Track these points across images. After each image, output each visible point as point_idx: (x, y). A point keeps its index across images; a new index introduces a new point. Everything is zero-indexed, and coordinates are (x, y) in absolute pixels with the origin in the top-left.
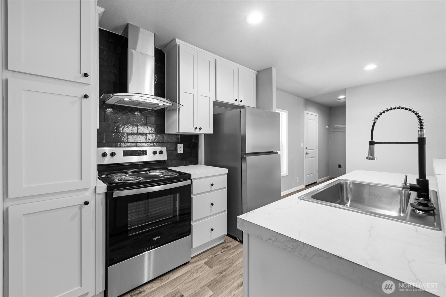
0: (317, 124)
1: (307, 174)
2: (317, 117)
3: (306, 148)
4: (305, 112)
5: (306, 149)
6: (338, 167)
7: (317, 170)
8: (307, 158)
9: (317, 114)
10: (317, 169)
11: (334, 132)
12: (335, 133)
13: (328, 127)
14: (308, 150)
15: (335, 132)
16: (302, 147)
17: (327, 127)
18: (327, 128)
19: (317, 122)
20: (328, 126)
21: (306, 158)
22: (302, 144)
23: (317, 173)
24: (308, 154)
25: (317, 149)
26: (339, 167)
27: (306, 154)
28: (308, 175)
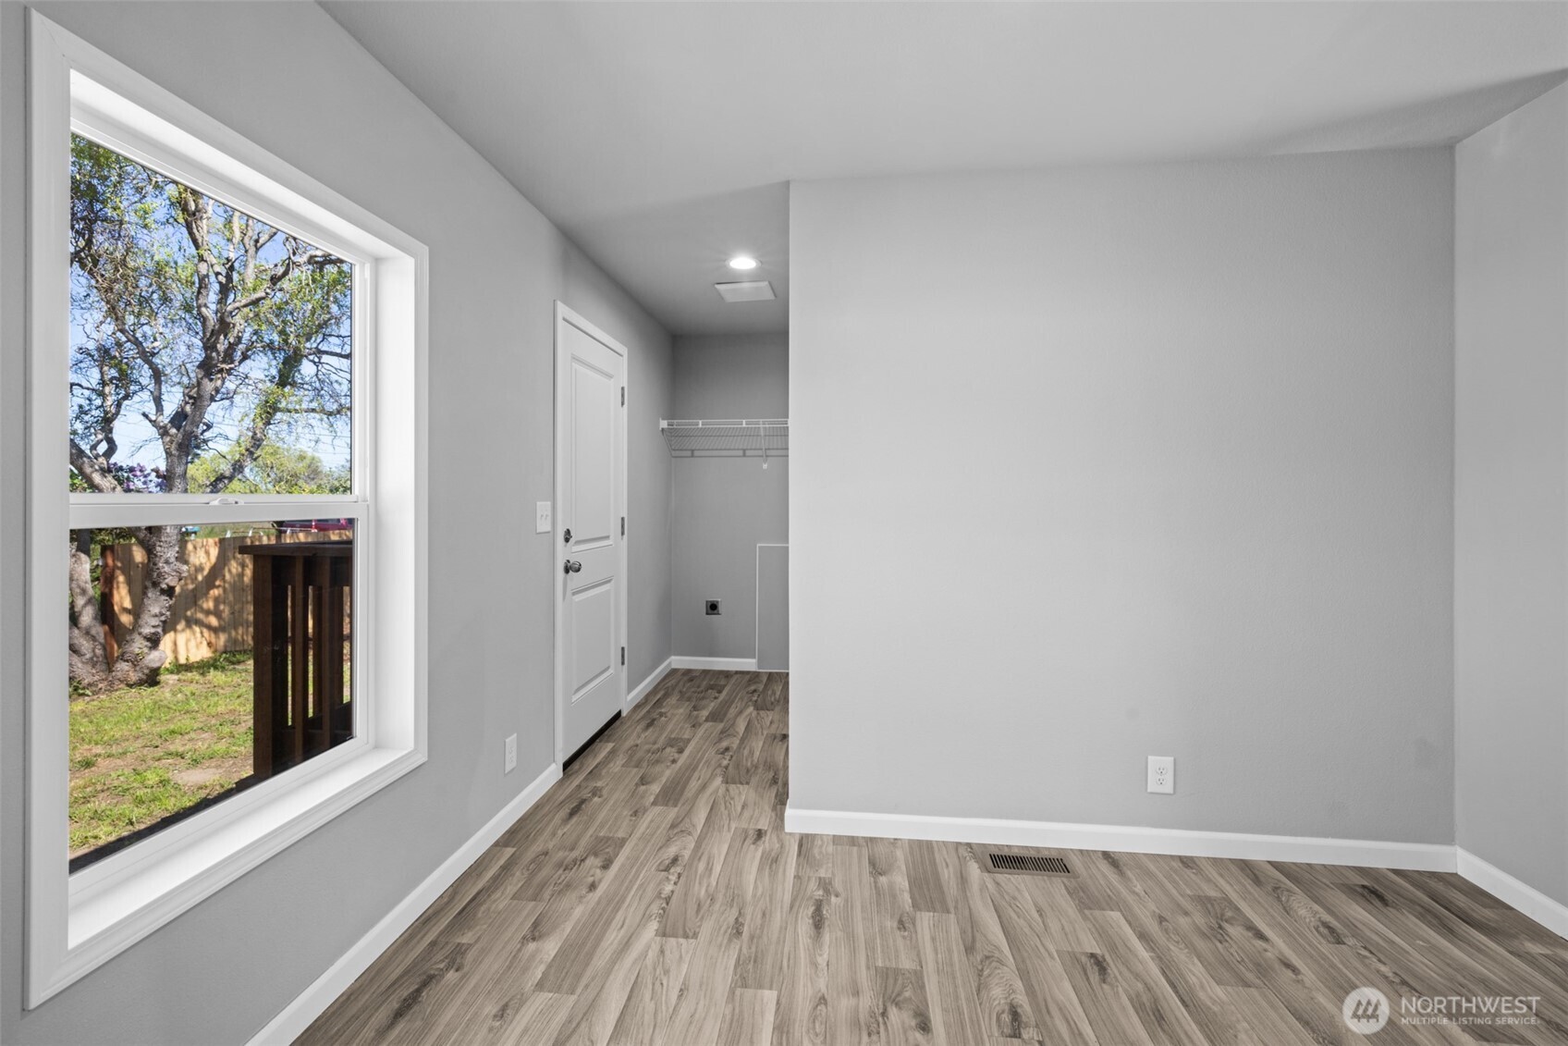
0: (623, 404)
2: (624, 362)
3: (568, 532)
5: (567, 540)
6: (707, 614)
7: (623, 649)
8: (574, 594)
9: (624, 350)
10: (624, 643)
11: (689, 453)
12: (692, 456)
13: (668, 425)
14: (578, 542)
15: (693, 451)
16: (544, 526)
17: (664, 424)
18: (663, 429)
19: (623, 389)
20: (666, 422)
21: (569, 593)
22: (543, 507)
23: (623, 663)
24: (578, 570)
25: (623, 533)
26: (710, 611)
27: (567, 570)
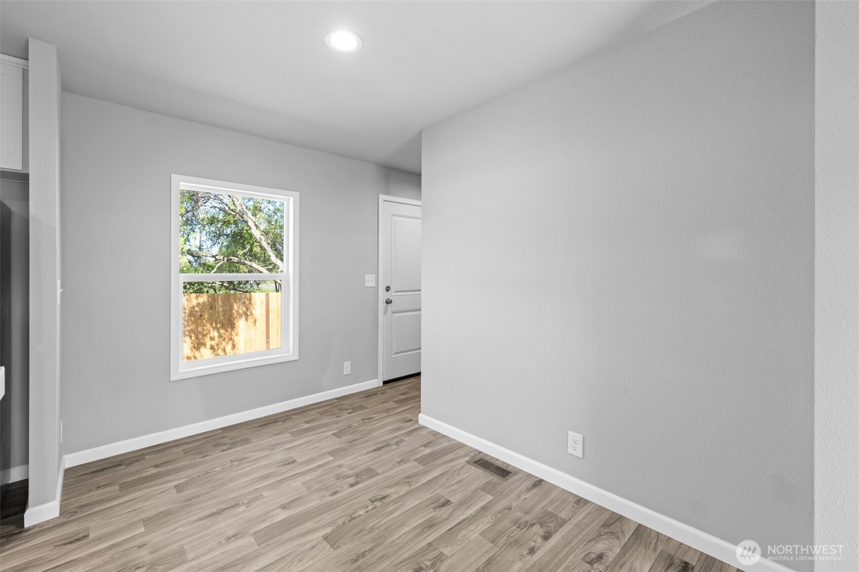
1: (394, 352)
4: (382, 197)
28: (396, 353)
